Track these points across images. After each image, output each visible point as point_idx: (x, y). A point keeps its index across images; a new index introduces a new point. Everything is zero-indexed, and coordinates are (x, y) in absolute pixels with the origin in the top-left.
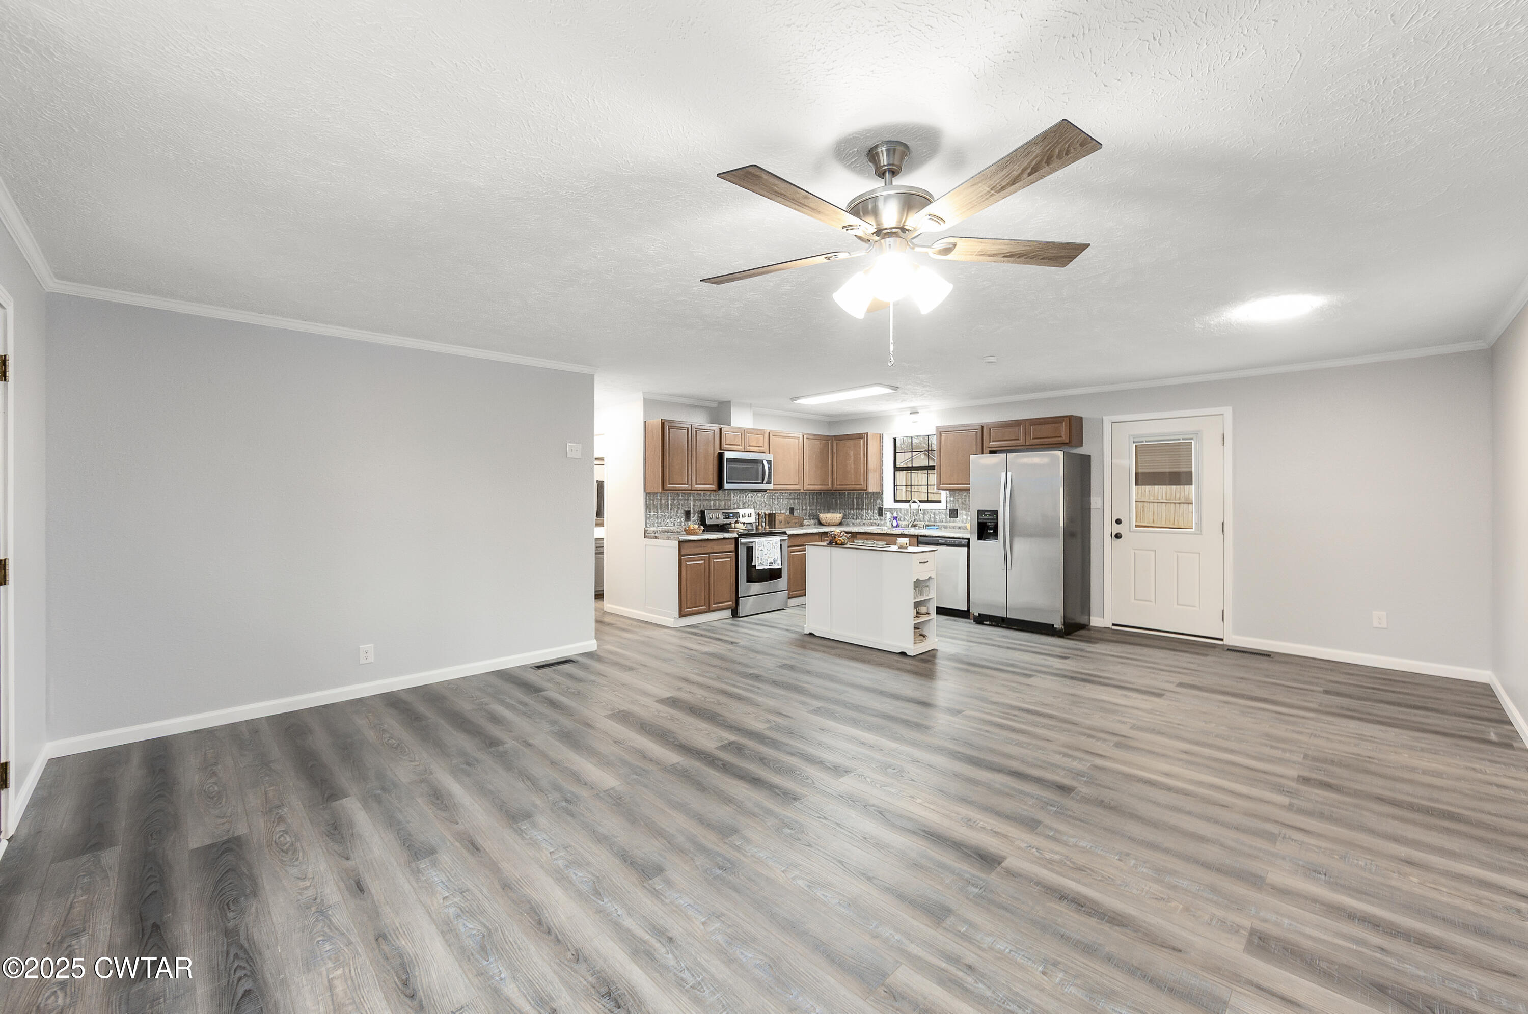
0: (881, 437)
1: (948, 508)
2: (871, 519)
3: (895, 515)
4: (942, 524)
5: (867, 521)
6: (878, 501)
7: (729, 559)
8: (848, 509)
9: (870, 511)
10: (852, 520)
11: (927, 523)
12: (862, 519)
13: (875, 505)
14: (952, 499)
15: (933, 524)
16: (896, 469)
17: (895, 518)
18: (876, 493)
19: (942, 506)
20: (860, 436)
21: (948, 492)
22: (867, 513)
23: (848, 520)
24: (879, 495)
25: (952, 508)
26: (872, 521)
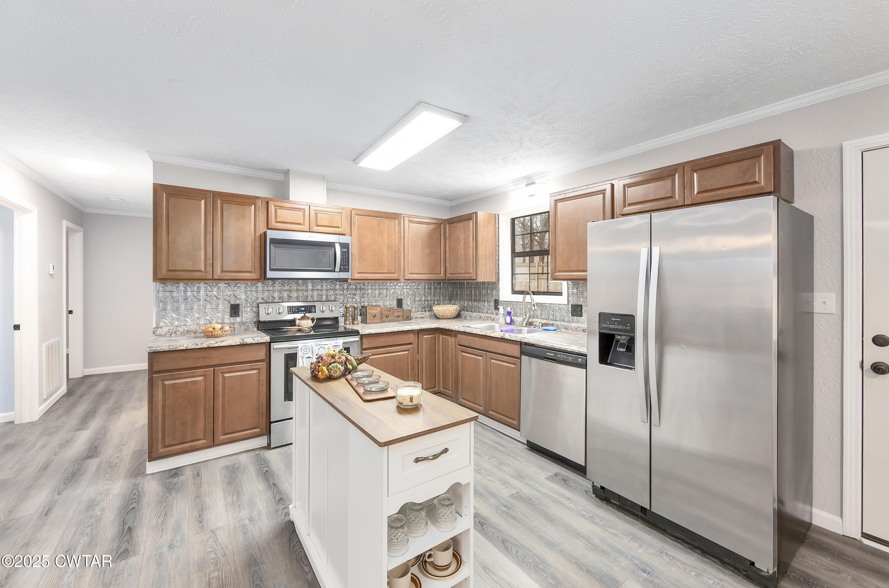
0: (495, 218)
1: (570, 303)
2: (487, 313)
3: (509, 309)
4: (563, 323)
5: (483, 315)
6: (494, 292)
7: (255, 372)
8: (467, 300)
9: (486, 303)
10: (470, 313)
11: (544, 321)
12: (479, 312)
13: (492, 297)
14: (575, 291)
15: (551, 322)
16: (514, 254)
17: (509, 313)
18: (493, 283)
19: (562, 300)
20: (469, 217)
21: (570, 283)
22: (484, 306)
23: (467, 313)
24: (494, 285)
25: (575, 303)
26: (488, 315)
